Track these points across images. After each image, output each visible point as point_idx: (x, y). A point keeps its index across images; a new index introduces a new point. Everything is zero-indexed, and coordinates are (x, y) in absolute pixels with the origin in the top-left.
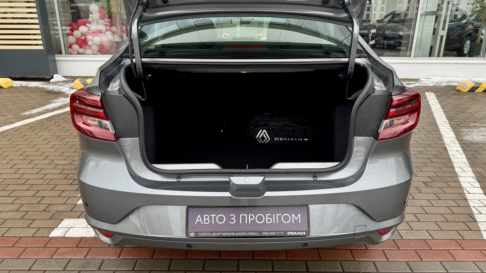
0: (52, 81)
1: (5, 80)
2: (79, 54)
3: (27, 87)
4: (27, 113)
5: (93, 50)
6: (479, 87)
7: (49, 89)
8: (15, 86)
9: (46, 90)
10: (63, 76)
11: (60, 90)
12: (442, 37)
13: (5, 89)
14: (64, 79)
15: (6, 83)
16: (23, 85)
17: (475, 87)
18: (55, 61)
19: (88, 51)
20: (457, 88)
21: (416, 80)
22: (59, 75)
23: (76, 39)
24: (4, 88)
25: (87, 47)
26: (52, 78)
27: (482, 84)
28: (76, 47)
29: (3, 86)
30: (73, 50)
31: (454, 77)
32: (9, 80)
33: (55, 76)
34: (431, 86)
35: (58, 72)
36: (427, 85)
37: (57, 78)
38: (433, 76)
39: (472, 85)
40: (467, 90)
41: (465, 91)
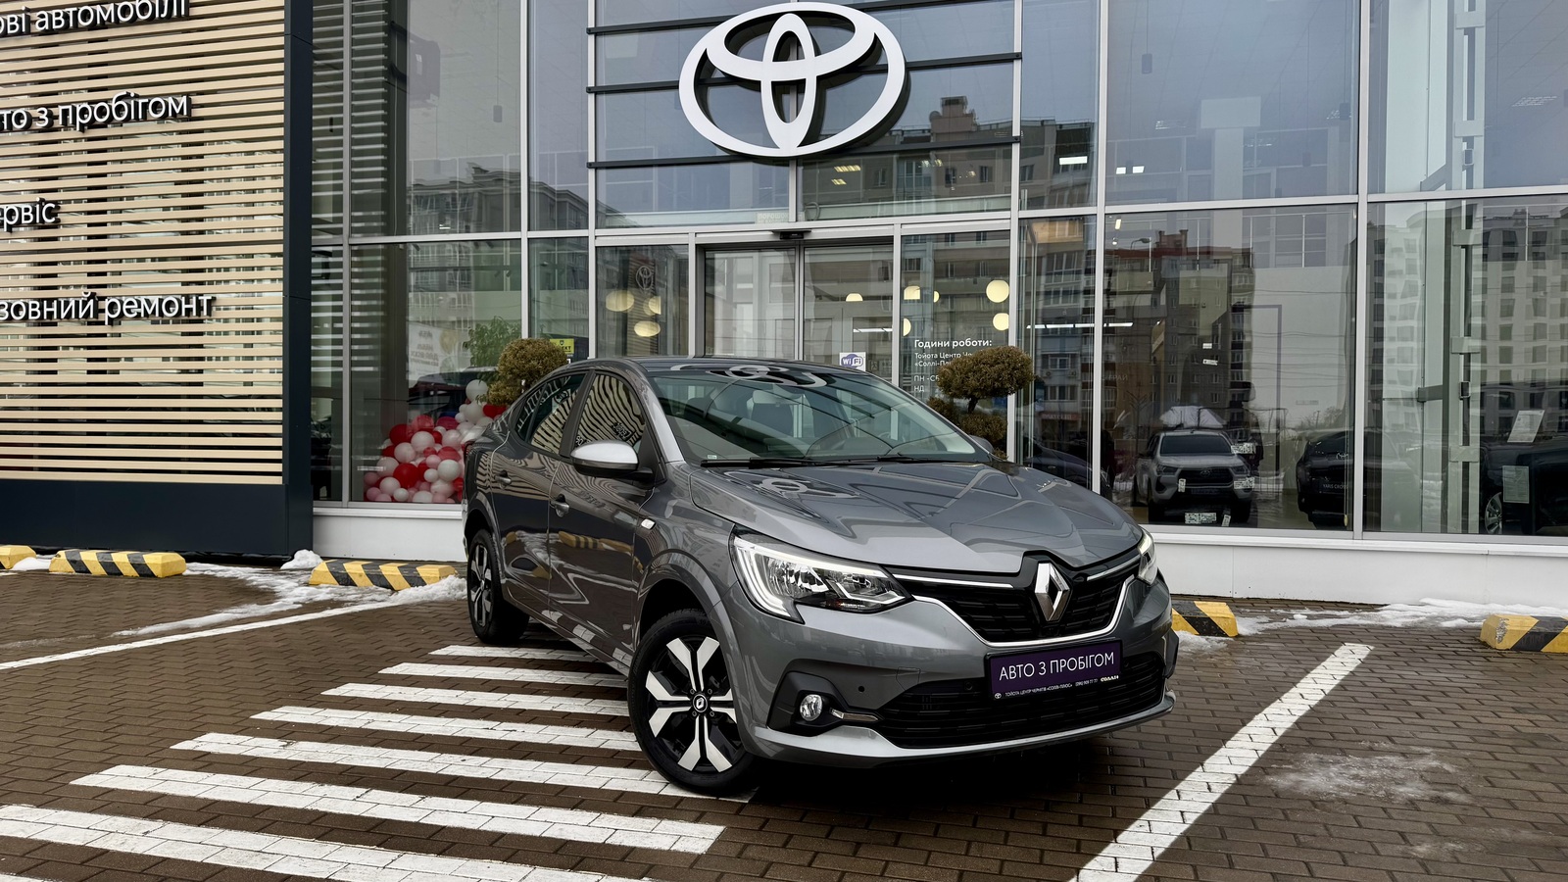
0: (286, 566)
1: (163, 558)
2: (393, 500)
4: (126, 633)
5: (436, 491)
6: (1555, 635)
8: (188, 573)
12: (1465, 467)
13: (161, 579)
15: (163, 565)
17: (1539, 633)
18: (312, 517)
19: (423, 495)
20: (1483, 638)
21: (1373, 607)
22: (312, 552)
23: (399, 463)
24: (157, 576)
25: (424, 485)
26: (290, 558)
28: (390, 483)
29: (158, 572)
30: (382, 493)
32: (175, 557)
33: (300, 554)
35: (314, 546)
36: (1389, 623)
37: (304, 559)
38: (1430, 597)
39: (1530, 625)
40: (1509, 643)
41: (1500, 646)
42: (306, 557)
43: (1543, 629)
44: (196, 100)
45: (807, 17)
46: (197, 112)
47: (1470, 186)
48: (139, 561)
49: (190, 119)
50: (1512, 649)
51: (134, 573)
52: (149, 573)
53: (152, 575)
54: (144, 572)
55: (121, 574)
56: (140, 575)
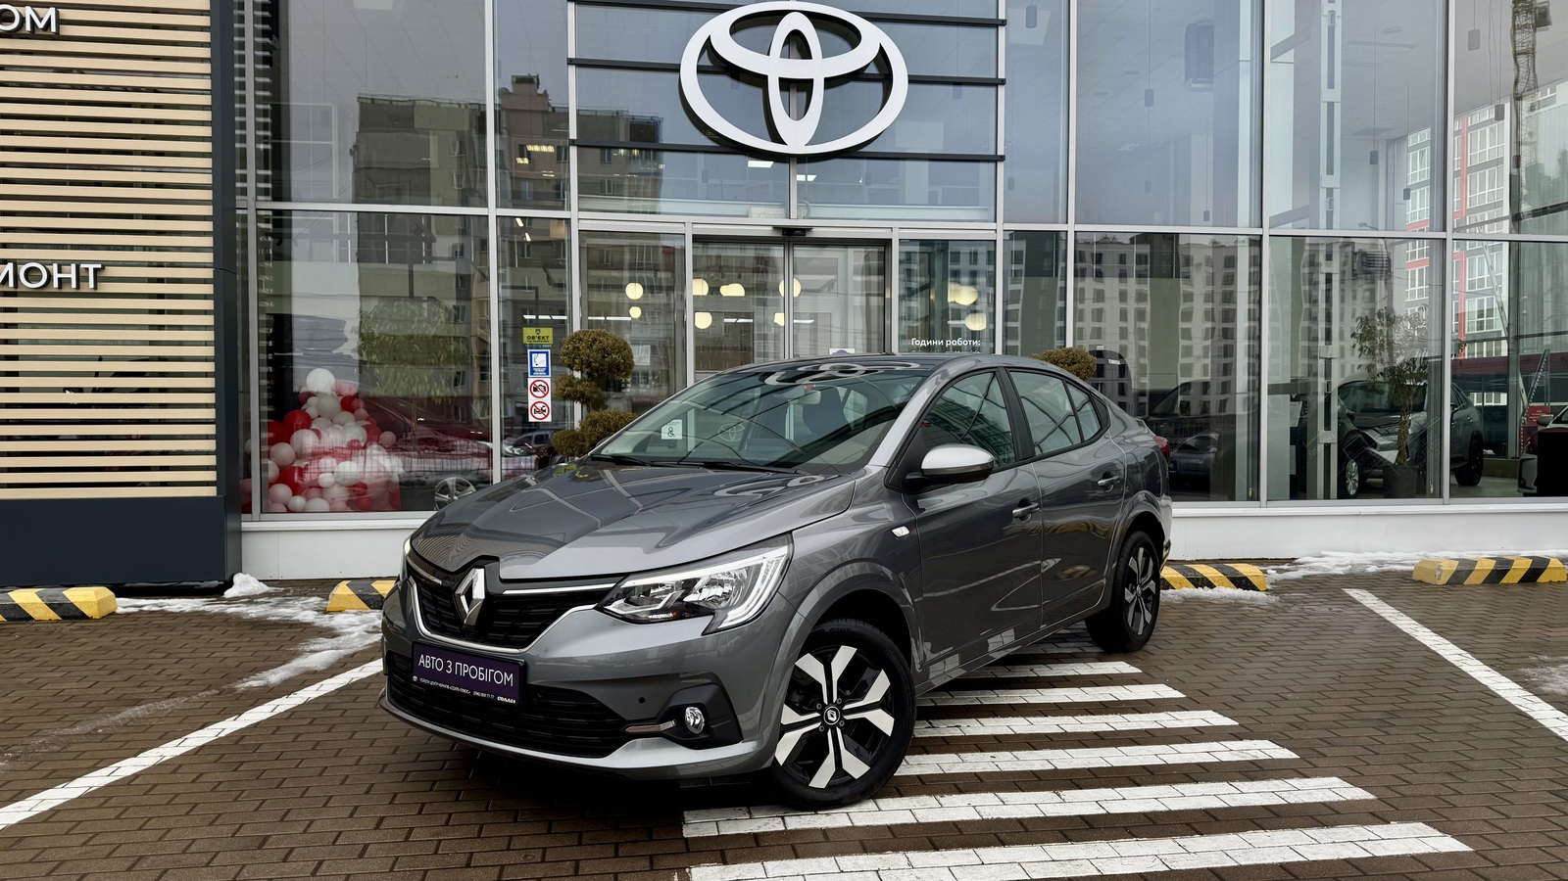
0: (229, 593)
3: (164, 614)
4: (254, 683)
5: (333, 499)
6: (1471, 571)
7: (249, 617)
8: (120, 610)
9: (241, 618)
10: (260, 581)
11: (291, 617)
12: (1327, 447)
13: (96, 620)
14: (265, 588)
16: (145, 608)
17: (1460, 571)
18: (240, 533)
19: (322, 502)
20: (1415, 577)
21: (1291, 561)
22: (247, 576)
23: (280, 468)
24: (91, 618)
25: (315, 492)
26: (230, 584)
27: (1476, 562)
28: (281, 489)
29: (87, 612)
31: (1383, 551)
32: (105, 592)
33: (238, 578)
34: (1342, 573)
35: (246, 566)
37: (244, 584)
38: (1327, 550)
39: (1455, 566)
40: (1444, 580)
41: (1440, 583)
42: (246, 582)
43: (1464, 568)
44: (67, 14)
45: (815, 18)
46: (68, 30)
47: (1330, 226)
48: (59, 600)
49: (57, 37)
50: (1447, 584)
51: (52, 615)
52: (77, 613)
53: (83, 617)
54: (71, 614)
55: (31, 618)
56: (63, 617)
